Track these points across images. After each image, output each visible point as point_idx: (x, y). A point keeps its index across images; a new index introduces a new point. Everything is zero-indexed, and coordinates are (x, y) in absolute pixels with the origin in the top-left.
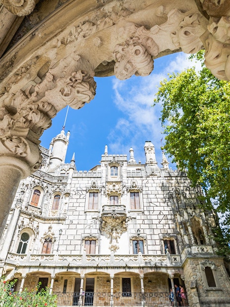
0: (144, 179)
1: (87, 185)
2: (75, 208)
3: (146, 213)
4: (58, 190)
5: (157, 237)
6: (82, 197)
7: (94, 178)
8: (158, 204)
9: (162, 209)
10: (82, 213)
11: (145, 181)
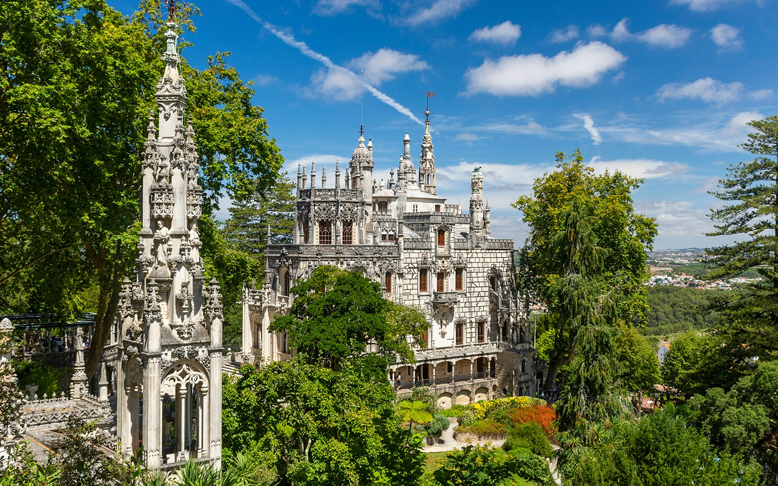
0: (469, 251)
1: (418, 260)
2: (408, 291)
3: (468, 295)
4: (390, 268)
5: (473, 320)
6: (415, 275)
7: (424, 249)
8: (477, 284)
9: (479, 289)
10: (416, 297)
11: (470, 255)
